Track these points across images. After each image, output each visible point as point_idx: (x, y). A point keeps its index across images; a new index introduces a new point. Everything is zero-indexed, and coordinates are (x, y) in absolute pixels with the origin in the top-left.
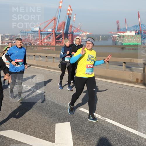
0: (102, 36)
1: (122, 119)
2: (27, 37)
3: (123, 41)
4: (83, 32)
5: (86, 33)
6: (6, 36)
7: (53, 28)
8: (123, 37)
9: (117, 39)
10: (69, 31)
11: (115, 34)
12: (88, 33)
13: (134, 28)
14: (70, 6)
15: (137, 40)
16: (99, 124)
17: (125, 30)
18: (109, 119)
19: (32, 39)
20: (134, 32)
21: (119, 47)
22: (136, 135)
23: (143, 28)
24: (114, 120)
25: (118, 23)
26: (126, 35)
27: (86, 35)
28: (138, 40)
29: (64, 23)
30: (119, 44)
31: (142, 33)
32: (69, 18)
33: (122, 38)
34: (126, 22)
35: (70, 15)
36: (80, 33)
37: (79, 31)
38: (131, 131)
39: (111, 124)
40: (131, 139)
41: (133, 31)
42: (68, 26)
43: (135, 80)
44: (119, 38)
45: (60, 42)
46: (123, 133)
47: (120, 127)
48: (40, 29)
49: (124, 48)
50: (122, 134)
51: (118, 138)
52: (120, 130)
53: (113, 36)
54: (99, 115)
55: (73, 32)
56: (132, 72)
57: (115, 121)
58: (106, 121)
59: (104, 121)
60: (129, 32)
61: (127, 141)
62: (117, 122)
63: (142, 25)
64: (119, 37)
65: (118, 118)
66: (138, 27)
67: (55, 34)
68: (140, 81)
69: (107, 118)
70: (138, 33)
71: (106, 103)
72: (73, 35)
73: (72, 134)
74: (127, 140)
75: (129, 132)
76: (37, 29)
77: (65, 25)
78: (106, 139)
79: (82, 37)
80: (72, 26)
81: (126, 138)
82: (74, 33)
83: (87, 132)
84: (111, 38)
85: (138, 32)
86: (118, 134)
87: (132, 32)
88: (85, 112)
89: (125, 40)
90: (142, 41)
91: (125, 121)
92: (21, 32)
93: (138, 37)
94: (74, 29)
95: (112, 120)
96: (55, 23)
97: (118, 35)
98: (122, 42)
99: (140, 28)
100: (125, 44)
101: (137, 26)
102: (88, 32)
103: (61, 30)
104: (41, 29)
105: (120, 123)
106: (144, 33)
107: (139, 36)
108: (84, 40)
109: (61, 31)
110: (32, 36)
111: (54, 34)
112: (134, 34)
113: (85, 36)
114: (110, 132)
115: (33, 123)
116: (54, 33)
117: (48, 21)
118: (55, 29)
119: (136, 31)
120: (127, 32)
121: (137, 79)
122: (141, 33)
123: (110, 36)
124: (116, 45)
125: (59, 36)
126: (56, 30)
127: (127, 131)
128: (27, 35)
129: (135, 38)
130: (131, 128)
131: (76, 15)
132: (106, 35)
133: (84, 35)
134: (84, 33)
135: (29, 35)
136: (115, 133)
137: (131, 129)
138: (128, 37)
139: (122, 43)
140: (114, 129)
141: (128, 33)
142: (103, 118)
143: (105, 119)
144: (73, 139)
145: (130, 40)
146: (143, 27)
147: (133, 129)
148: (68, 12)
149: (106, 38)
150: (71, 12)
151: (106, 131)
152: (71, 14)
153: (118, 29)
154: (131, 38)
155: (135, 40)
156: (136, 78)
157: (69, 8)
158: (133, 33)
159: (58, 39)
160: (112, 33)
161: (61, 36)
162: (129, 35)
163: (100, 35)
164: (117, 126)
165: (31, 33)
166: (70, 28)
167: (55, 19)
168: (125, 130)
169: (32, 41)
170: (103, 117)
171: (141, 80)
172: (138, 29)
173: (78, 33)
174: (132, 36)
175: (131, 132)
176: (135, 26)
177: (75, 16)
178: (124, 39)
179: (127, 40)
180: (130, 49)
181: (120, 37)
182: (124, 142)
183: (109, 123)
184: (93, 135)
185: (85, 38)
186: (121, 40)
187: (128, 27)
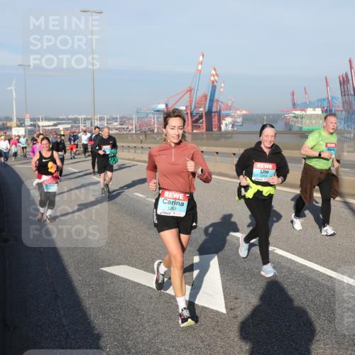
0: (268, 115)
1: (302, 249)
2: (146, 120)
4: (237, 109)
5: (241, 111)
6: (113, 118)
7: (189, 104)
8: (302, 118)
9: (293, 121)
10: (214, 110)
11: (289, 112)
12: (244, 112)
13: (320, 104)
14: (215, 70)
17: (305, 107)
18: (280, 249)
19: (154, 122)
20: (320, 109)
22: (324, 274)
23: (335, 103)
24: (288, 252)
25: (293, 95)
26: (306, 115)
29: (206, 96)
30: (295, 129)
32: (214, 88)
33: (300, 119)
34: (306, 93)
35: (215, 83)
36: (232, 112)
37: (229, 108)
38: (317, 269)
39: (283, 257)
40: (317, 281)
41: (318, 107)
42: (212, 100)
45: (199, 127)
46: (303, 272)
47: (298, 263)
48: (167, 105)
51: (296, 279)
52: (298, 267)
53: (286, 115)
55: (220, 111)
57: (290, 253)
58: (276, 253)
59: (272, 252)
60: (312, 109)
61: (310, 285)
62: (294, 254)
63: (332, 98)
64: (295, 117)
65: (295, 248)
66: (326, 101)
67: (191, 114)
69: (278, 248)
70: (326, 110)
72: (219, 116)
73: (220, 272)
74: (310, 282)
75: (314, 270)
76: (162, 107)
77: (206, 99)
78: (276, 281)
79: (235, 118)
80: (218, 101)
81: (308, 279)
82: (222, 112)
83: (245, 270)
86: (295, 273)
87: (317, 109)
89: (305, 123)
91: (307, 253)
92: (138, 112)
94: (222, 105)
95: (286, 251)
96: (190, 97)
97: (292, 115)
98: (300, 125)
99: (329, 102)
100: (305, 128)
101: (324, 100)
102: (244, 110)
103: (200, 107)
104: (169, 106)
105: (297, 255)
106: (337, 110)
108: (239, 123)
109: (201, 109)
110: (154, 117)
111: (189, 115)
112: (320, 112)
113: (239, 116)
114: (283, 271)
115: (158, 254)
116: (189, 112)
117: (179, 94)
118: (191, 106)
119: (324, 107)
120: (308, 109)
122: (331, 111)
123: (281, 115)
124: (290, 130)
125: (197, 117)
126: (193, 107)
127: (310, 268)
128: (147, 117)
129: (321, 119)
131: (224, 83)
132: (273, 115)
133: (237, 115)
134: (239, 112)
135: (149, 116)
136: (290, 271)
138: (311, 116)
139: (301, 128)
140: (288, 266)
141: (310, 111)
144: (222, 282)
145: (314, 122)
146: (334, 101)
147: (320, 265)
148: (212, 78)
150: (216, 78)
152: (217, 82)
153: (294, 106)
154: (314, 119)
157: (213, 72)
158: (319, 111)
159: (196, 121)
160: (283, 111)
161: (201, 117)
162: (311, 115)
163: (264, 115)
164: (294, 261)
165: (153, 113)
166: (215, 104)
167: (191, 91)
168: (306, 266)
169: (154, 124)
172: (326, 104)
173: (228, 112)
174: (317, 115)
175: (317, 271)
176: (320, 100)
177: (223, 85)
178: (304, 120)
179: (308, 122)
181: (297, 118)
182: (306, 286)
183: (281, 256)
184: (254, 274)
185: (239, 120)
186: (298, 122)
187: (310, 102)
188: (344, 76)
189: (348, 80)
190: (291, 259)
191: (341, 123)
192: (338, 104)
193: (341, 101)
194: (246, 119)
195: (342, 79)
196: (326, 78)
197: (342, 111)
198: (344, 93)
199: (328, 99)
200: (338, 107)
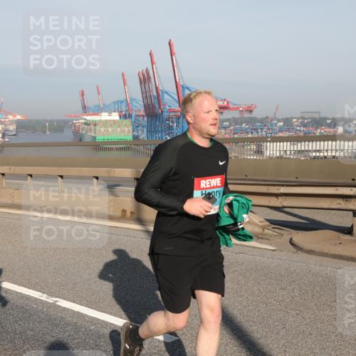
0: (51, 122)
1: (93, 297)
3: (95, 133)
4: (7, 113)
5: (15, 116)
8: (95, 125)
9: (83, 129)
11: (78, 117)
12: (19, 117)
13: (116, 107)
15: (124, 131)
16: (43, 313)
17: (98, 110)
18: (64, 299)
20: (117, 114)
21: (87, 145)
23: (135, 106)
24: (74, 302)
25: (83, 95)
26: (100, 121)
27: (13, 120)
28: (126, 130)
30: (87, 139)
31: (133, 115)
33: (92, 127)
34: (99, 94)
38: (110, 322)
39: (68, 310)
41: (115, 112)
43: (119, 214)
44: (86, 126)
46: (93, 327)
49: (97, 146)
50: (91, 330)
51: (84, 338)
52: (88, 321)
53: (74, 122)
54: (43, 293)
56: (112, 198)
57: (77, 303)
58: (58, 306)
59: (54, 305)
60: (107, 114)
61: (101, 344)
62: (82, 305)
63: (132, 99)
64: (86, 124)
65: (84, 296)
66: (124, 104)
68: (128, 214)
69: (60, 298)
70: (125, 115)
71: (57, 266)
74: (102, 340)
79: (6, 125)
83: (15, 333)
84: (71, 127)
85: (124, 113)
86: (83, 330)
87: (113, 114)
88: (10, 290)
89: (100, 131)
90: (133, 132)
91: (99, 301)
93: (125, 125)
95: (71, 301)
97: (83, 121)
98: (93, 135)
99: (128, 105)
100: (100, 138)
101: (123, 102)
102: (19, 115)
105: (87, 306)
106: (137, 116)
107: (127, 122)
108: (12, 131)
112: (118, 118)
113: (12, 122)
114: (66, 329)
119: (122, 111)
120: (103, 114)
121: (124, 211)
122: (130, 116)
123: (66, 122)
124: (81, 140)
127: (102, 321)
129: (119, 127)
130: (111, 314)
132: (58, 121)
133: (9, 121)
134: (11, 117)
136: (77, 328)
137: (111, 316)
139: (95, 138)
140: (75, 321)
141: (105, 116)
142: (51, 300)
143: (57, 301)
145: (110, 129)
146: (134, 104)
149: (59, 126)
151: (57, 326)
153: (84, 107)
154: (111, 126)
155: (119, 129)
156: (121, 209)
158: (115, 116)
160: (70, 116)
162: (106, 121)
163: (46, 121)
164: (82, 314)
168: (98, 319)
170: (52, 296)
171: (132, 213)
172: (124, 108)
174: (114, 121)
175: (111, 324)
176: (117, 102)
178: (98, 128)
179: (102, 130)
180: (111, 149)
181: (89, 125)
182: (96, 346)
183: (65, 309)
184: (28, 339)
185: (12, 128)
186: (91, 130)
187: (104, 104)
188: (145, 72)
189: (149, 78)
190: (78, 312)
191: (143, 131)
192: (139, 107)
193: (142, 103)
194: (21, 126)
195: (141, 76)
196: (123, 75)
197: (143, 116)
198: (146, 94)
199: (127, 101)
200: (139, 111)
